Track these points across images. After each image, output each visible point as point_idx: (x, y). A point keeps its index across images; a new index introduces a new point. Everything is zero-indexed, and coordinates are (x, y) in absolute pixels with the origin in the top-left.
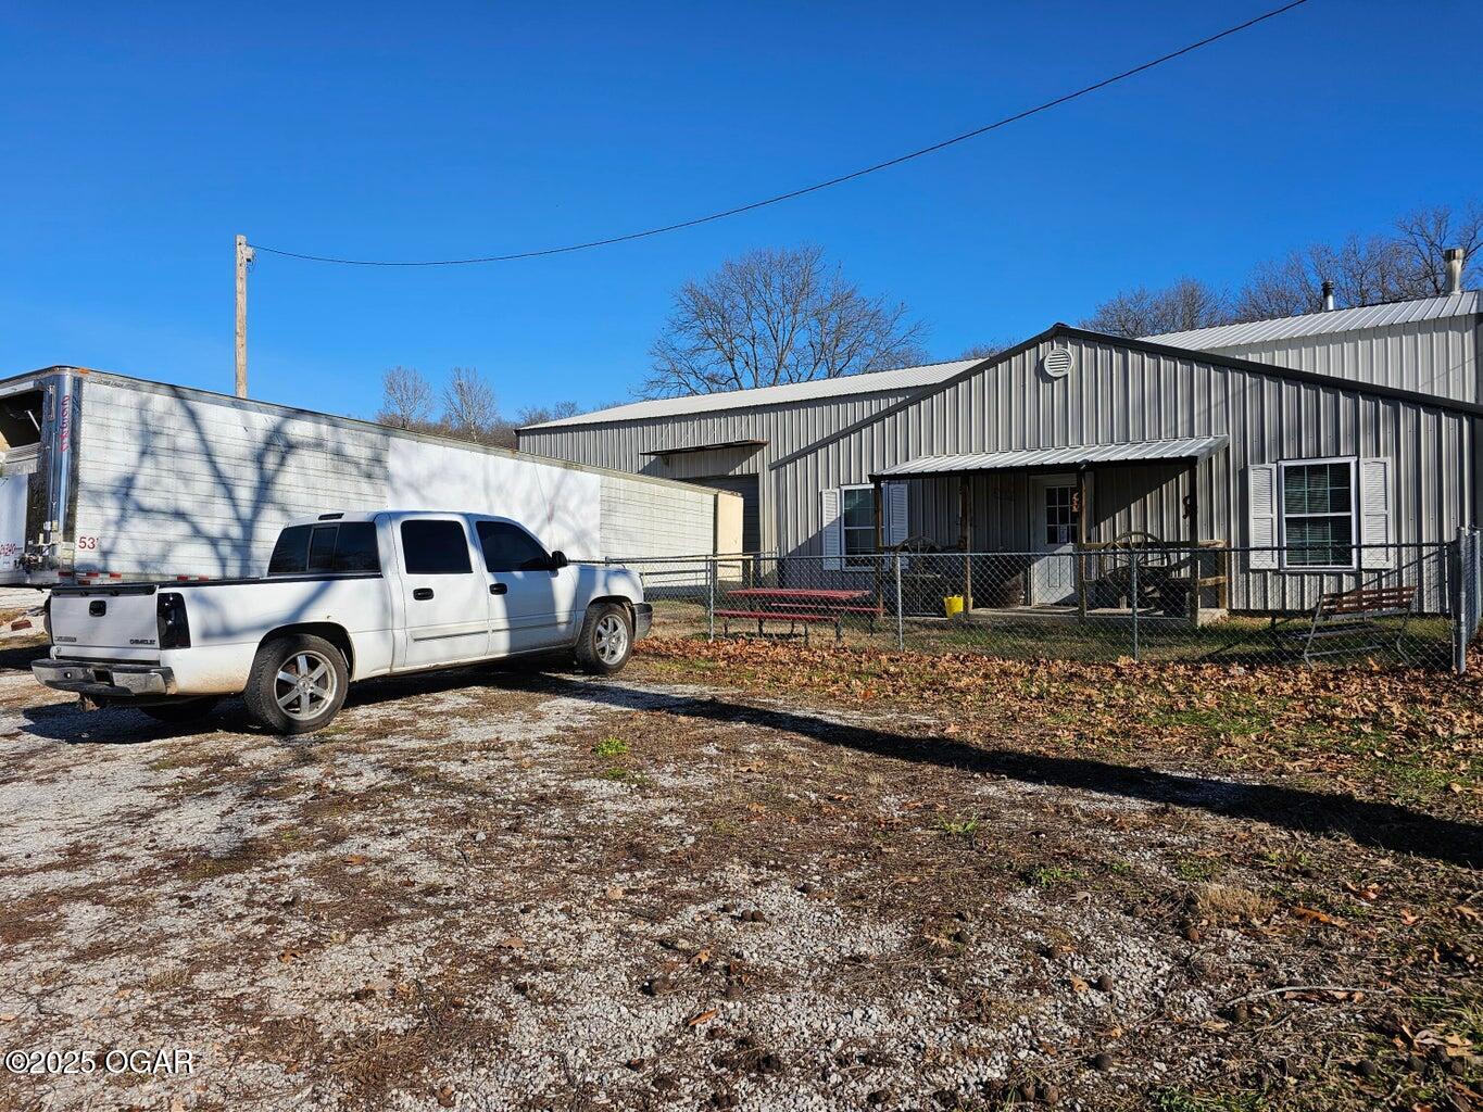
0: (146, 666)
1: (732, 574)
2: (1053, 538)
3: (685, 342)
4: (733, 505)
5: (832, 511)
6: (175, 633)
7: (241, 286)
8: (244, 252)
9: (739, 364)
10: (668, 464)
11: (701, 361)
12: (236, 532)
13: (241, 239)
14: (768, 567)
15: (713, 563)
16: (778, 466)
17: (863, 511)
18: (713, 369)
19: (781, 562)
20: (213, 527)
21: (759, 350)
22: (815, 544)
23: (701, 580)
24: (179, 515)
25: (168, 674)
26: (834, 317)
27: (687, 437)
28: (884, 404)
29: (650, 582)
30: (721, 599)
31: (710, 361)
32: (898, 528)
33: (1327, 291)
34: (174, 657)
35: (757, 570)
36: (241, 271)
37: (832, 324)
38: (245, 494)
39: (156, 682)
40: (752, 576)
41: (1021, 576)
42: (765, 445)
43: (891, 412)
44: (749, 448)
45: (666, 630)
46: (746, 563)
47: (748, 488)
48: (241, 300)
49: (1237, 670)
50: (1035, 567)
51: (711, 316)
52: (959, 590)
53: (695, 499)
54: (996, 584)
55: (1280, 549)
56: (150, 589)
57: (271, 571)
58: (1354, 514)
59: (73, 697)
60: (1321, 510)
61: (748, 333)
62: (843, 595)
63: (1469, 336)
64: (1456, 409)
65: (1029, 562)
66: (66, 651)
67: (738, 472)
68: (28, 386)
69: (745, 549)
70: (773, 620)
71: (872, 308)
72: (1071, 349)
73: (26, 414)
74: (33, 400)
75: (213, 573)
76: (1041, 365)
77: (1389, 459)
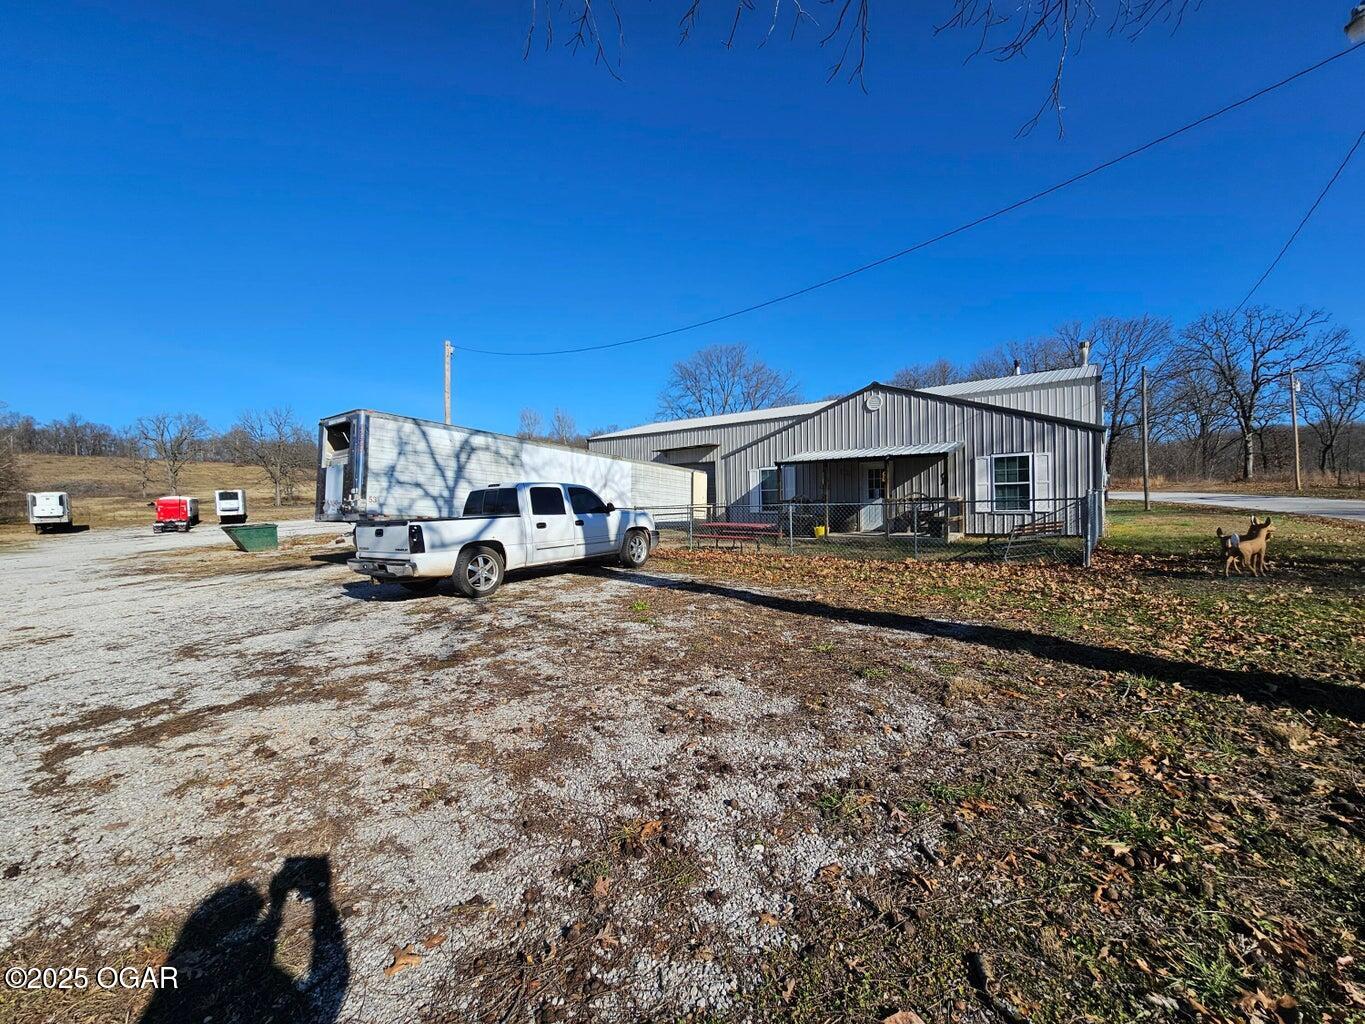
0: (404, 562)
1: (701, 515)
2: (872, 496)
3: (676, 392)
4: (701, 478)
5: (755, 481)
6: (417, 545)
7: (447, 367)
8: (449, 350)
9: (704, 403)
10: (667, 457)
11: (684, 402)
12: (446, 494)
13: (448, 343)
14: (721, 511)
15: (691, 509)
16: (725, 457)
17: (772, 482)
18: (690, 406)
19: (727, 509)
20: (434, 491)
21: (715, 396)
22: (745, 500)
23: (684, 518)
24: (418, 485)
25: (414, 566)
26: (754, 379)
27: (677, 442)
28: (782, 425)
29: (659, 519)
30: (696, 529)
31: (688, 402)
32: (790, 492)
33: (1016, 364)
34: (417, 558)
35: (714, 512)
36: (448, 360)
37: (753, 383)
38: (450, 474)
39: (408, 571)
40: (712, 516)
41: (855, 516)
42: (717, 446)
43: (786, 429)
44: (711, 447)
45: (666, 545)
46: (709, 509)
47: (710, 468)
49: (969, 565)
50: (862, 511)
51: (689, 378)
52: (822, 523)
53: (681, 475)
54: (842, 520)
55: (992, 501)
56: (404, 523)
57: (465, 514)
58: (1031, 483)
59: (368, 578)
60: (1014, 481)
61: (709, 387)
62: (761, 526)
63: (1092, 388)
64: (1085, 427)
65: (859, 508)
66: (364, 555)
67: (704, 460)
68: (343, 420)
69: (709, 502)
70: (724, 539)
71: (774, 374)
72: (881, 395)
73: (342, 434)
74: (346, 427)
75: (435, 515)
76: (865, 404)
77: (1050, 454)
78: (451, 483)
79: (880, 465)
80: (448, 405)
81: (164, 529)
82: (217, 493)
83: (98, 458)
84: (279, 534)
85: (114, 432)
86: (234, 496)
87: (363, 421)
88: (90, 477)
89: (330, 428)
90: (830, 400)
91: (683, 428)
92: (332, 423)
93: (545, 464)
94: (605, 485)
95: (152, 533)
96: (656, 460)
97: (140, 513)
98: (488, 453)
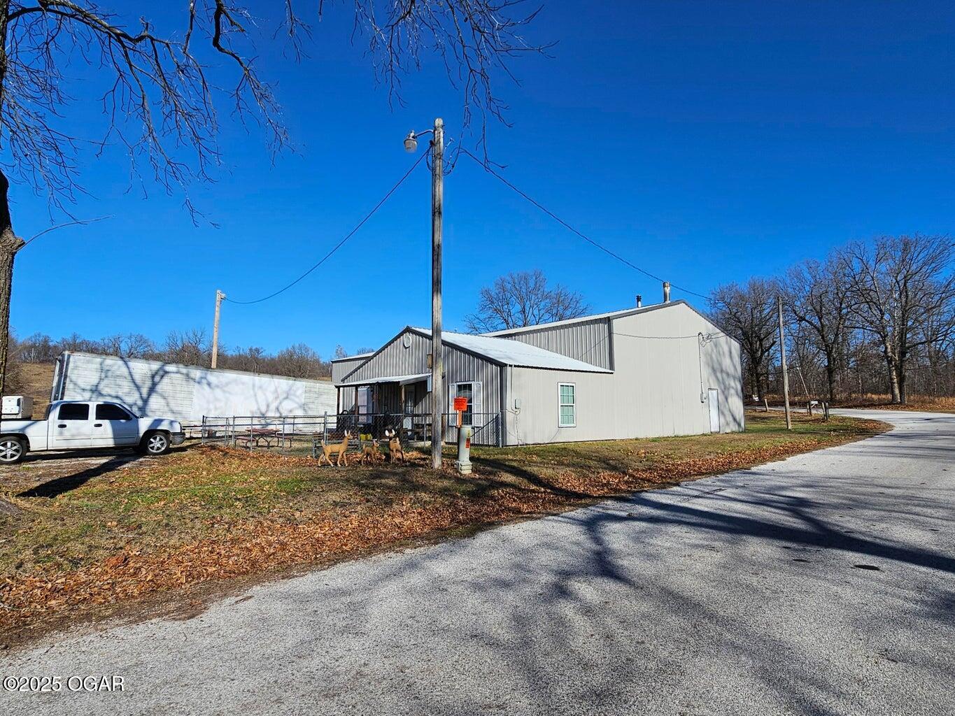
24: (117, 397)
38: (145, 391)
58: (473, 404)
77: (482, 383)
78: (145, 395)
87: (66, 359)
98: (179, 375)
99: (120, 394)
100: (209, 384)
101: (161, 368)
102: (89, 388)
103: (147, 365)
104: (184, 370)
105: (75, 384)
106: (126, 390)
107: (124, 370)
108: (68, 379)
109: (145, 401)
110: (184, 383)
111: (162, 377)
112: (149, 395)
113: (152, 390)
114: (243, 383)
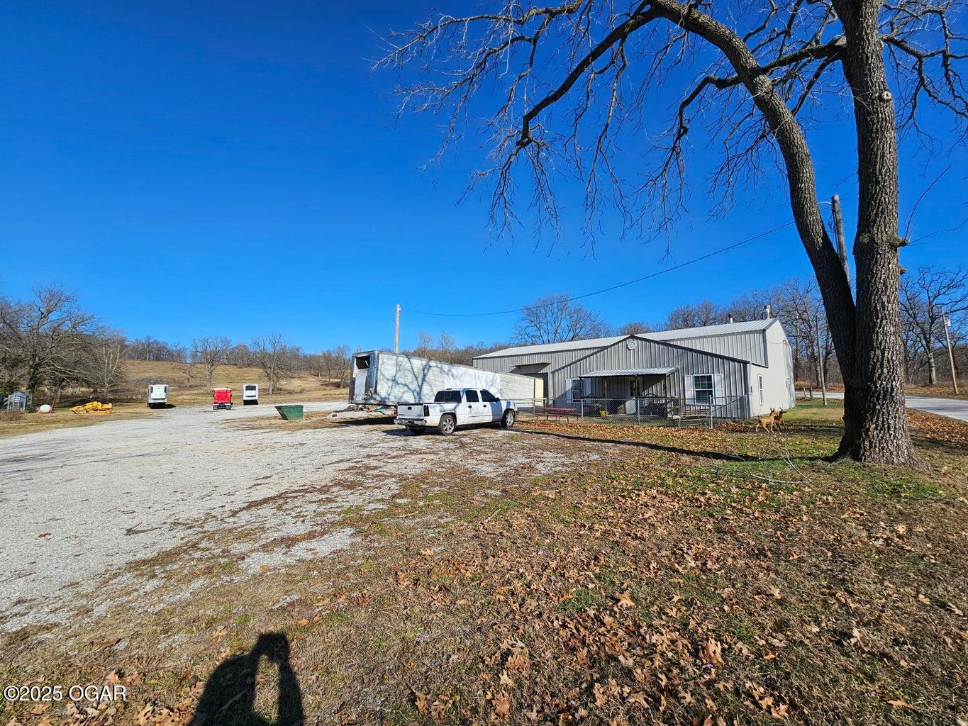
0: (422, 420)
1: (541, 404)
2: (632, 395)
3: (524, 324)
4: (540, 382)
5: (569, 385)
6: (427, 414)
7: (398, 319)
8: (399, 309)
9: (542, 331)
10: (520, 370)
11: (529, 330)
12: (418, 389)
13: (398, 305)
14: (551, 402)
15: (534, 400)
16: (553, 373)
17: (579, 384)
18: (533, 333)
19: (554, 401)
20: (412, 387)
21: (549, 327)
22: (564, 395)
23: (531, 406)
24: (406, 385)
25: (426, 421)
26: (575, 315)
27: (526, 361)
28: (592, 351)
29: (520, 406)
30: (537, 411)
31: (532, 330)
32: (588, 392)
33: (730, 317)
34: (426, 418)
35: (548, 403)
36: (398, 315)
37: (575, 318)
38: (420, 380)
39: (424, 423)
40: (546, 404)
41: (622, 406)
42: (549, 364)
43: (596, 353)
44: (545, 365)
45: (522, 417)
46: (544, 401)
47: (545, 377)
48: (398, 323)
49: (661, 428)
50: (627, 403)
51: (533, 315)
52: (603, 409)
53: (528, 380)
54: (614, 407)
55: (694, 399)
56: (422, 404)
57: (435, 401)
58: (713, 389)
59: (404, 427)
60: (704, 388)
61: (545, 321)
62: (569, 410)
63: (761, 335)
64: (739, 361)
65: (625, 402)
66: (401, 417)
67: (541, 372)
68: (366, 355)
69: (544, 397)
70: (551, 416)
71: (589, 313)
72: (635, 341)
73: (365, 362)
74: (367, 358)
75: (413, 402)
76: (627, 347)
77: (722, 375)
78: (420, 384)
79: (633, 379)
80: (397, 340)
81: (219, 407)
82: (245, 386)
83: (160, 362)
84: (304, 410)
85: (169, 346)
86: (253, 388)
87: (376, 356)
88: (156, 374)
89: (357, 358)
90: (624, 334)
91: (530, 352)
92: (359, 356)
93: (462, 375)
94: (492, 385)
95: (211, 409)
96: (512, 372)
97: (194, 397)
98: (437, 369)
99: (407, 383)
100: (453, 375)
101: (427, 364)
102: (391, 378)
103: (420, 362)
104: (439, 365)
105: (384, 376)
106: (410, 380)
107: (409, 365)
108: (379, 372)
109: (421, 388)
110: (440, 374)
111: (428, 370)
112: (422, 384)
113: (424, 380)
114: (470, 375)
